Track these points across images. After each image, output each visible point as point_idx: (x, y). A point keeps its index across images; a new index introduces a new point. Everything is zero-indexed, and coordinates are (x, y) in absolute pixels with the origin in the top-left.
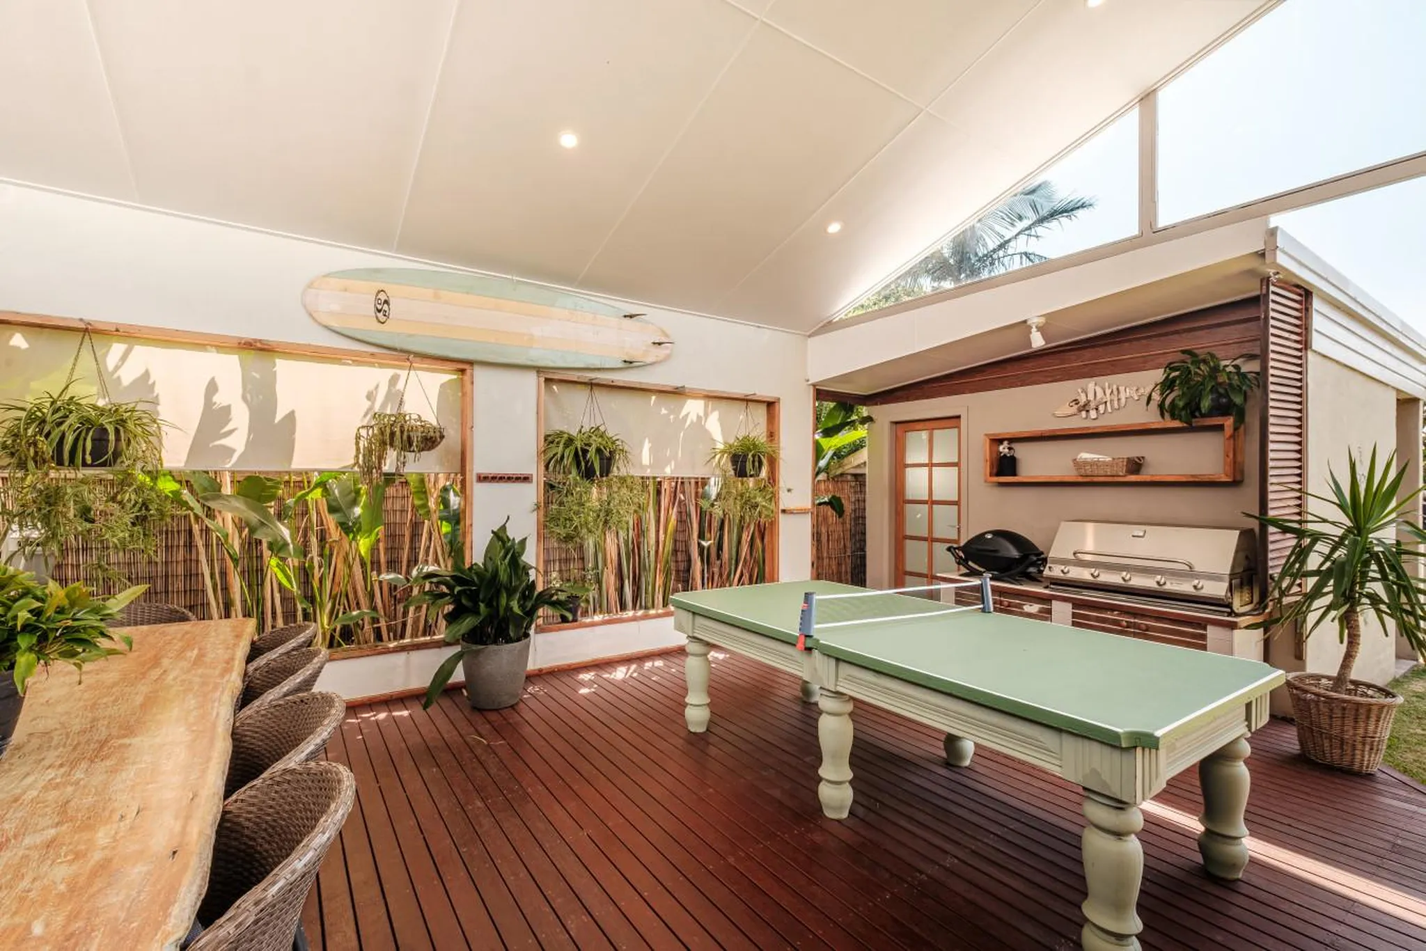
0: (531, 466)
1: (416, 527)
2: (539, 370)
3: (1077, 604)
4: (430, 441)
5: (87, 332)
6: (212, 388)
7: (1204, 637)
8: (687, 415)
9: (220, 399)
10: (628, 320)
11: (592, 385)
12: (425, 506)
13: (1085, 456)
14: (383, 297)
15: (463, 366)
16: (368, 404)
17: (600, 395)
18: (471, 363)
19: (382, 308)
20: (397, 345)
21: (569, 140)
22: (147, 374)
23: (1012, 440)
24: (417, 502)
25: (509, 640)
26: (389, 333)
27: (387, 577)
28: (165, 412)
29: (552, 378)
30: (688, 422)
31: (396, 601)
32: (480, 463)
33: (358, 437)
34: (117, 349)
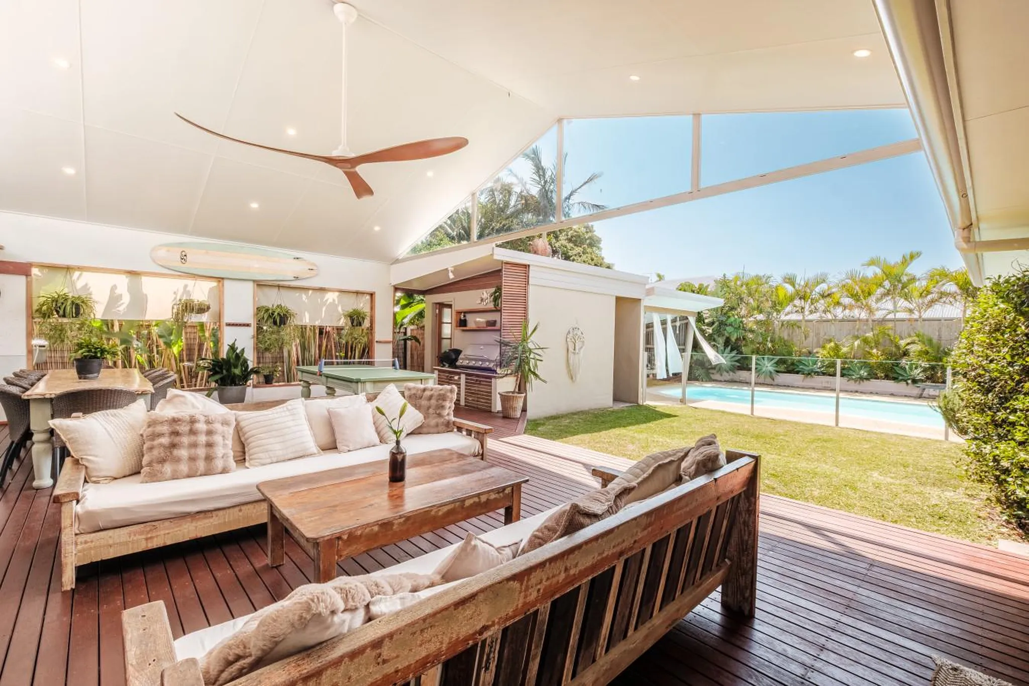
0: (251, 320)
1: (201, 346)
2: (254, 281)
3: (467, 375)
4: (202, 309)
5: (68, 269)
6: (114, 288)
7: (491, 382)
8: (327, 301)
9: (118, 292)
10: (296, 261)
11: (279, 286)
12: (204, 336)
13: (478, 319)
14: (184, 254)
15: (220, 279)
16: (175, 296)
17: (283, 291)
18: (223, 279)
19: (184, 258)
20: (191, 272)
21: (254, 206)
22: (86, 285)
23: (465, 313)
24: (201, 334)
25: (236, 385)
26: (185, 267)
27: (186, 364)
28: (95, 297)
29: (260, 284)
30: (328, 302)
31: (192, 377)
32: (227, 319)
33: (173, 308)
34: (77, 274)
